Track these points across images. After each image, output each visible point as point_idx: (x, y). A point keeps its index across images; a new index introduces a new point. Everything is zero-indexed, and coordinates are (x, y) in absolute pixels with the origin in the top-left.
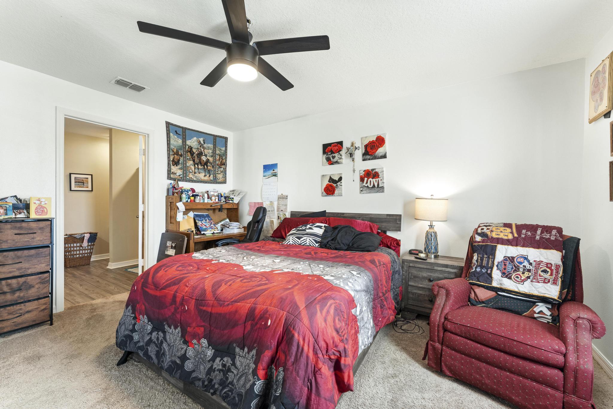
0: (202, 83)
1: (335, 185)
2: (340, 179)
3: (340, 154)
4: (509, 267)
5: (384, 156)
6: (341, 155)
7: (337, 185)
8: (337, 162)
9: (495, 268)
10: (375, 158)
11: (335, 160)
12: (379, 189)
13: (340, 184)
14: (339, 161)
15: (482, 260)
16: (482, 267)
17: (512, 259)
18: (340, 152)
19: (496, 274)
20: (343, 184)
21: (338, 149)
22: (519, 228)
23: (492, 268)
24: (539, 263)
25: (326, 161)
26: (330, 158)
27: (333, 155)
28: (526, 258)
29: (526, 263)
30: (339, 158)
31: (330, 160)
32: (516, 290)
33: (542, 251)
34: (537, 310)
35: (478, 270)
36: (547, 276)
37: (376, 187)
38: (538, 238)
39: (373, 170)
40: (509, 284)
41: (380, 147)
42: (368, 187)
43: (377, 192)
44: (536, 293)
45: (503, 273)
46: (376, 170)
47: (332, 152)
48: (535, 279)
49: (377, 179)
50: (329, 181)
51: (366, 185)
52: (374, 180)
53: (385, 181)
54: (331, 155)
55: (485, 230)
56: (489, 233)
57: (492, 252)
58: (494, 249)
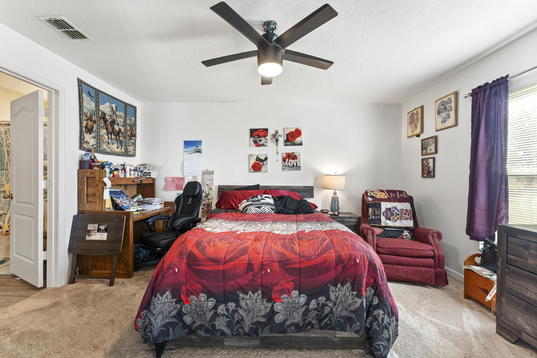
0: (203, 62)
1: (262, 163)
2: (266, 159)
3: (266, 138)
4: (389, 214)
5: (301, 144)
6: (267, 140)
7: (263, 164)
8: (263, 145)
9: (382, 215)
10: (294, 144)
11: (261, 143)
12: (297, 167)
13: (266, 163)
14: (265, 144)
15: (374, 212)
16: (375, 215)
17: (390, 209)
18: (266, 137)
19: (383, 218)
20: (268, 163)
21: (264, 135)
22: (389, 192)
23: (380, 216)
24: (402, 210)
25: (253, 143)
26: (257, 141)
27: (260, 139)
28: (396, 208)
29: (396, 211)
30: (265, 142)
31: (257, 143)
32: (394, 226)
33: (403, 203)
34: (404, 234)
35: (373, 217)
36: (407, 216)
37: (295, 166)
38: (398, 197)
39: (292, 153)
40: (390, 223)
41: (298, 137)
42: (289, 166)
43: (296, 170)
44: (403, 226)
45: (386, 218)
46: (295, 154)
47: (259, 137)
48: (401, 219)
49: (296, 161)
50: (256, 160)
51: (288, 165)
52: (294, 161)
53: (301, 162)
54: (258, 139)
55: (372, 194)
56: (375, 196)
57: (379, 207)
58: (380, 204)
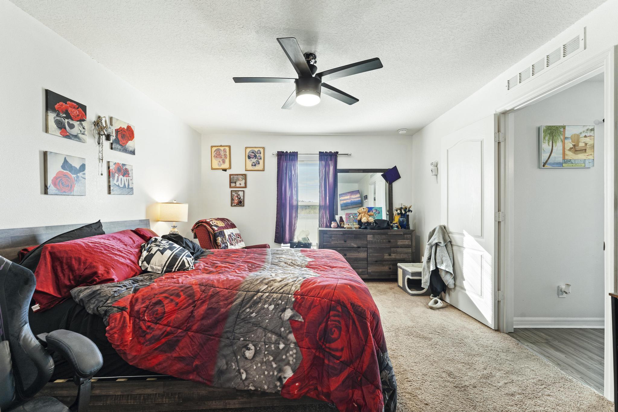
1: (75, 176)
2: (83, 167)
3: (82, 124)
5: (133, 153)
6: (84, 128)
7: (78, 177)
8: (76, 137)
9: (227, 242)
10: (125, 150)
11: (74, 131)
12: (129, 190)
13: (83, 176)
14: (80, 135)
17: (230, 235)
18: (83, 123)
19: (229, 244)
20: (86, 176)
21: (78, 115)
24: (236, 234)
25: (55, 126)
26: (64, 125)
27: (71, 122)
29: (233, 236)
30: (81, 131)
31: (65, 128)
35: (223, 245)
37: (127, 187)
39: (124, 165)
41: (130, 140)
42: (118, 186)
43: (127, 194)
46: (127, 167)
47: (68, 117)
49: (128, 178)
50: (63, 167)
51: (117, 184)
52: (125, 178)
53: (134, 181)
54: (66, 120)
58: (223, 232)
